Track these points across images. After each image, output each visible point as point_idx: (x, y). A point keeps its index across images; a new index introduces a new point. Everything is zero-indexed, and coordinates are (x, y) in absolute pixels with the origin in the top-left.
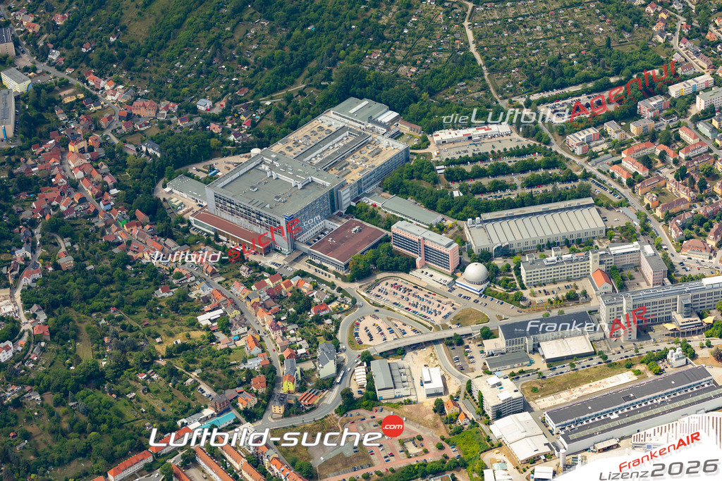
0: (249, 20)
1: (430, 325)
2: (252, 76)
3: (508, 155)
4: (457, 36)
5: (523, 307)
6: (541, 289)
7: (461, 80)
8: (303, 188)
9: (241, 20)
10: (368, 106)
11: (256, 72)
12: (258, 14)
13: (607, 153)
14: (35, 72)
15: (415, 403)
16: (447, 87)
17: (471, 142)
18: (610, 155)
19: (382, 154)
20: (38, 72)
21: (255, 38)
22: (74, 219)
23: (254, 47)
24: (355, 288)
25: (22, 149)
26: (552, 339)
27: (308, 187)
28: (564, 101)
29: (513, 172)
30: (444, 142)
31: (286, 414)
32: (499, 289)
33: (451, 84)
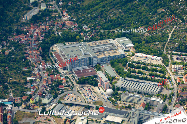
0: (116, 8)
1: (86, 101)
2: (104, 24)
3: (152, 66)
4: (169, 29)
5: (114, 105)
6: (124, 102)
7: (159, 41)
8: (85, 55)
9: (113, 8)
10: (127, 41)
11: (106, 23)
12: (120, 7)
13: (181, 74)
14: (52, 6)
15: (61, 118)
16: (153, 42)
17: (146, 59)
18: (182, 75)
19: (116, 53)
20: (53, 6)
21: (114, 14)
22: (22, 44)
23: (112, 16)
24: (77, 86)
25: (28, 23)
26: (113, 116)
27: (86, 55)
28: (183, 57)
29: (149, 70)
30: (138, 56)
31: (25, 108)
32: (113, 99)
33: (155, 42)
